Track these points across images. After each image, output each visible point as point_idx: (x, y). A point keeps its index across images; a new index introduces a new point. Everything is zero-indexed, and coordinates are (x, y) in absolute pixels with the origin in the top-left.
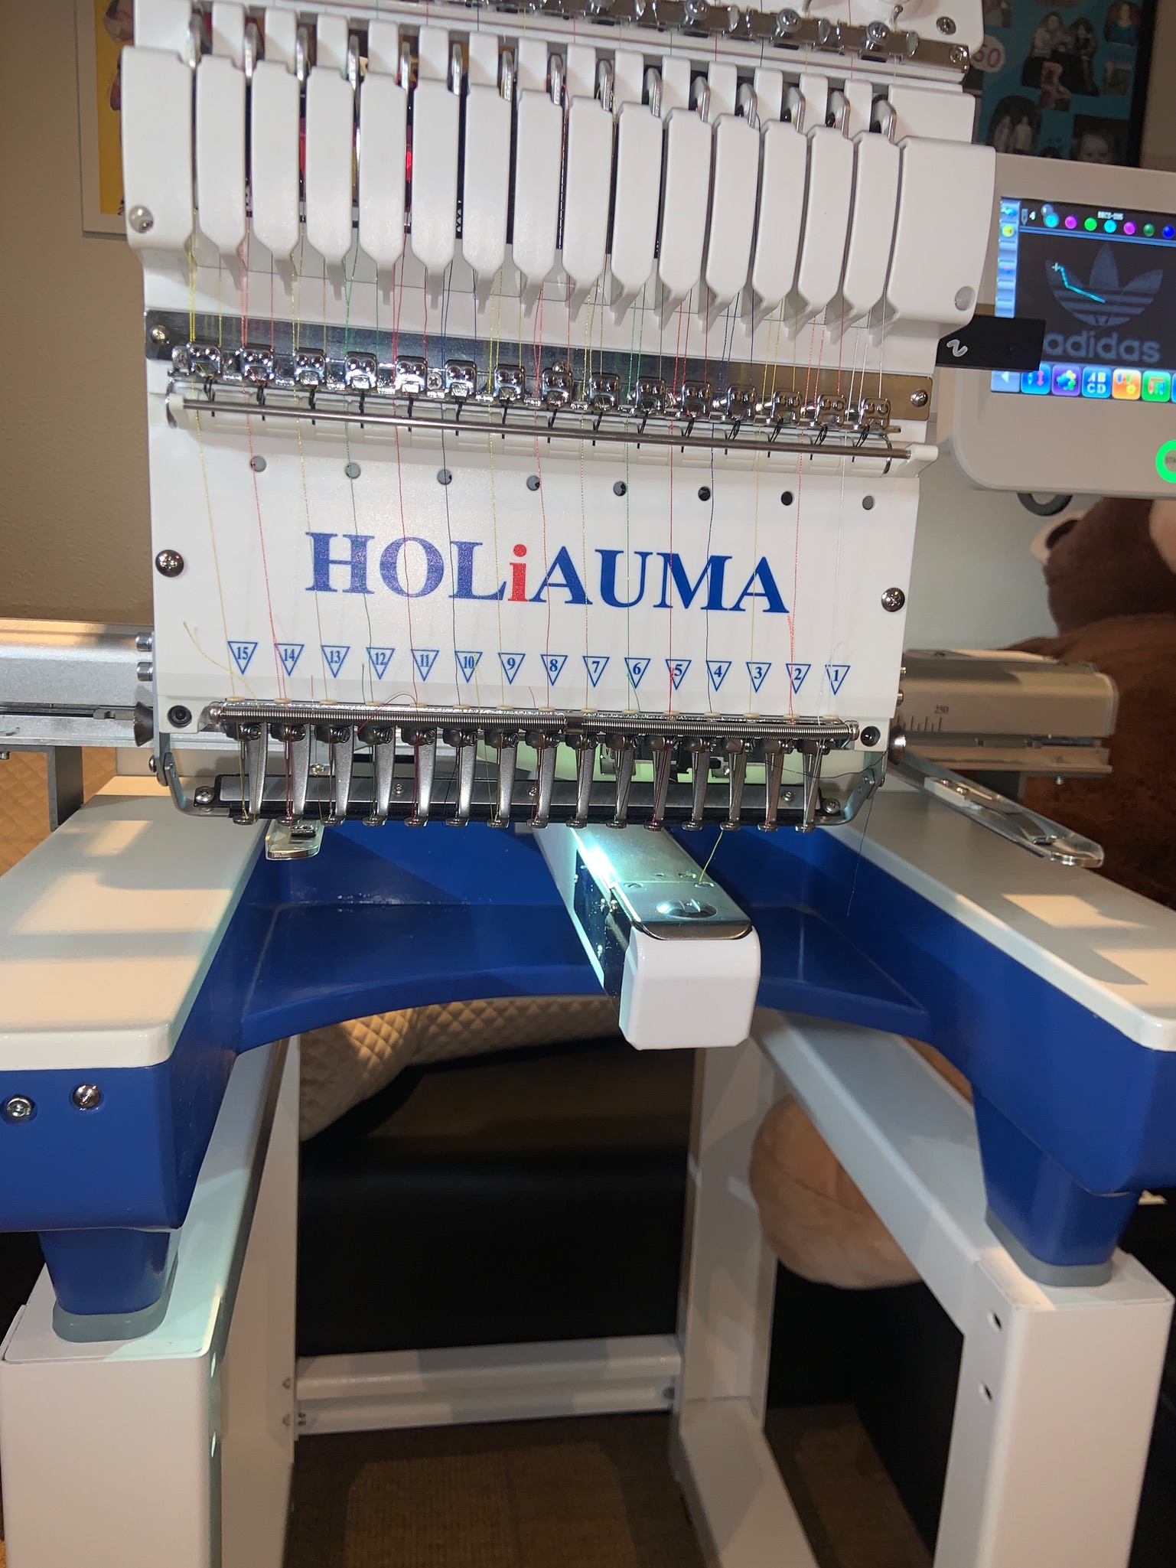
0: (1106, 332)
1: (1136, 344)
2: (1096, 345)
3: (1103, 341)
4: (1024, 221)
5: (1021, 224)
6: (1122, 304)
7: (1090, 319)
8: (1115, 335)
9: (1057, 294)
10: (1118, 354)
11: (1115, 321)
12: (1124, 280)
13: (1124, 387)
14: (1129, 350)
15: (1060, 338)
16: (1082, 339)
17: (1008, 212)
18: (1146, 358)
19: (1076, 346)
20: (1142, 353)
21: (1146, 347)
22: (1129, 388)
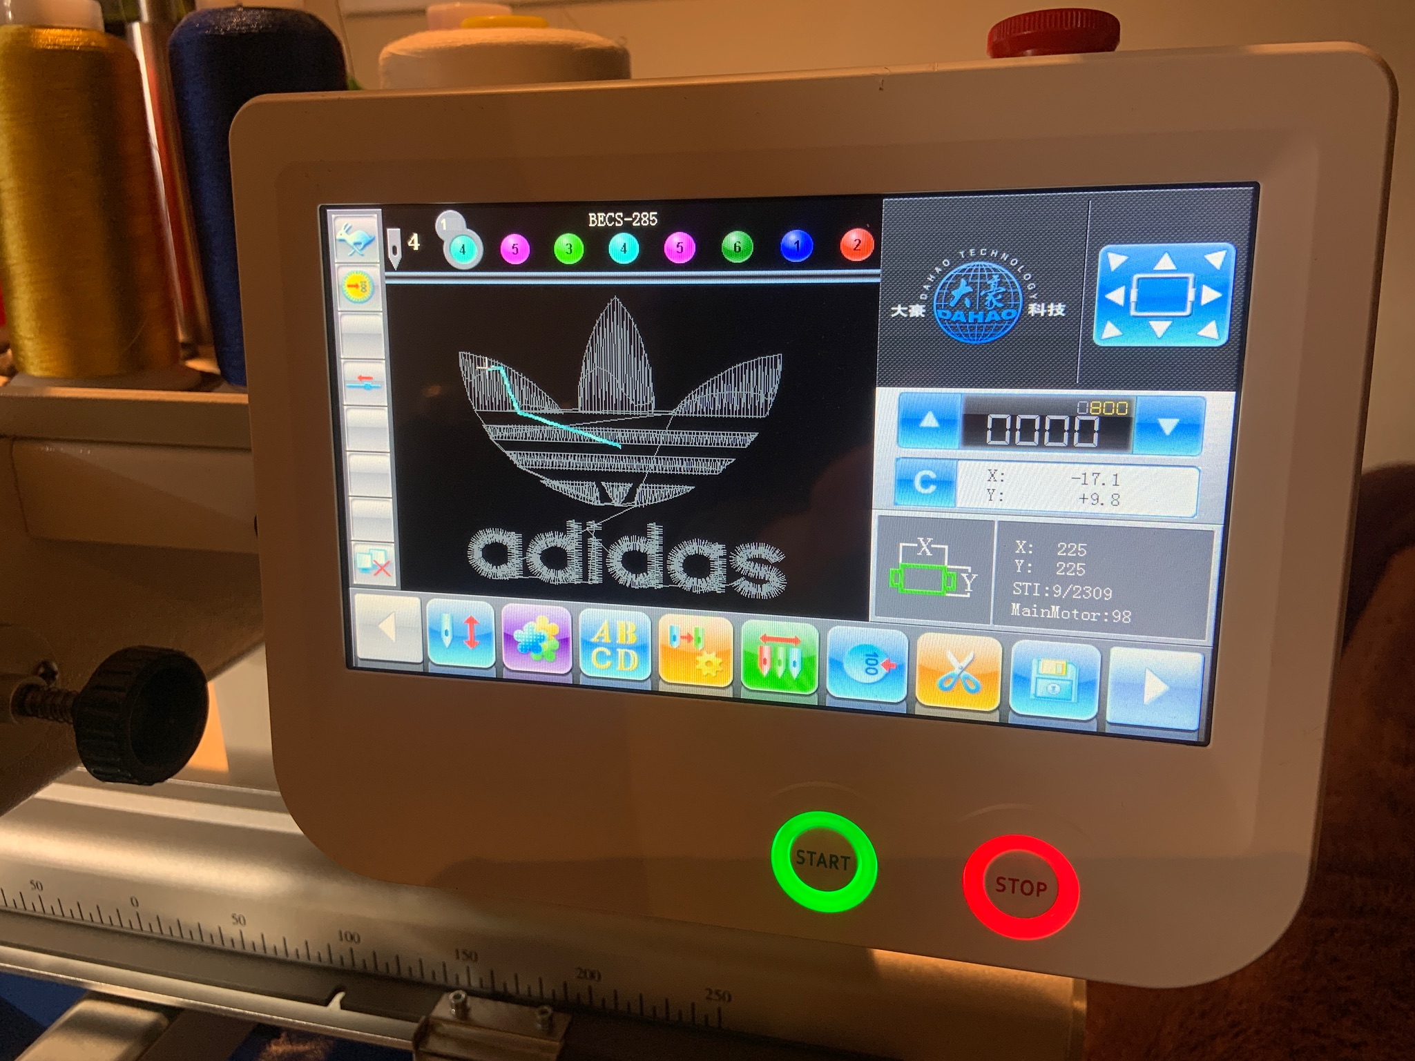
0: (634, 522)
1: (714, 551)
2: (605, 555)
3: (625, 545)
4: (395, 260)
5: (388, 266)
6: (668, 451)
7: (587, 493)
8: (655, 530)
9: (494, 432)
10: (667, 577)
11: (649, 495)
12: (668, 392)
13: (690, 658)
14: (698, 566)
15: (511, 540)
16: (569, 541)
17: (351, 239)
18: (744, 587)
19: (555, 558)
20: (732, 574)
21: (743, 557)
22: (702, 660)
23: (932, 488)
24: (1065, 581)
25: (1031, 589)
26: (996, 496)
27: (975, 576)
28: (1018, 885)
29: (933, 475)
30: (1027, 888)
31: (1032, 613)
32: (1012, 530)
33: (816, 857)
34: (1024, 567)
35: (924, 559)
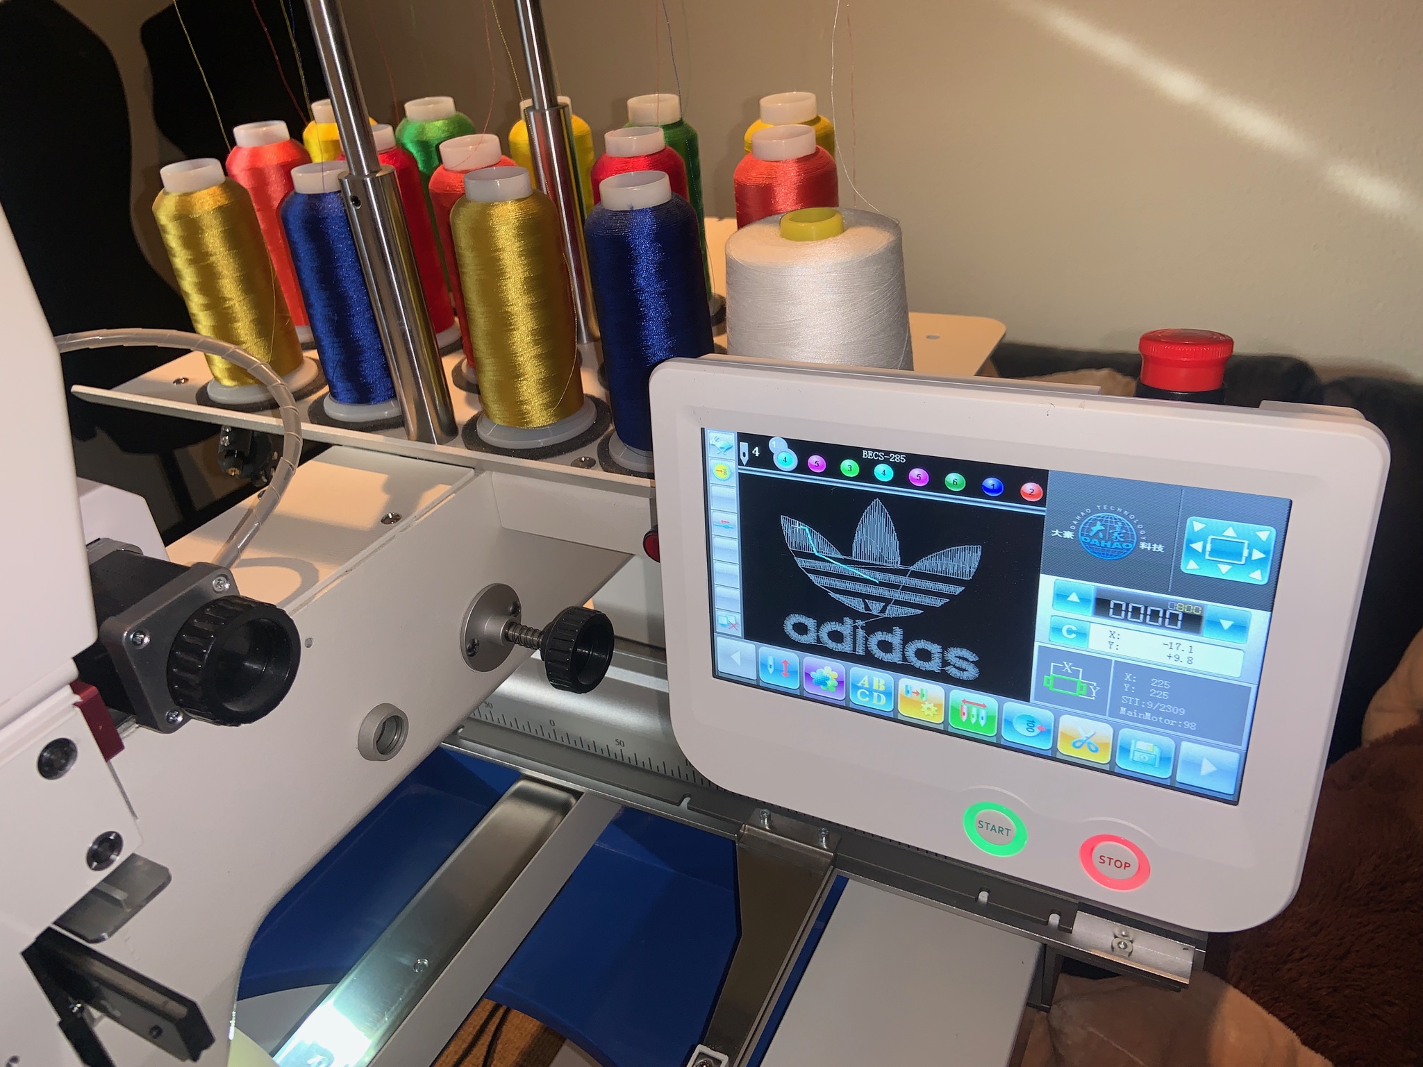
0: (886, 625)
1: (935, 649)
2: (867, 640)
3: (879, 636)
4: (745, 460)
5: (740, 463)
6: (906, 589)
7: (857, 604)
8: (898, 631)
9: (802, 563)
10: (904, 658)
11: (893, 611)
12: (910, 553)
13: (918, 704)
14: (924, 655)
15: (810, 623)
16: (846, 628)
17: (719, 445)
18: (952, 671)
19: (836, 636)
20: (945, 663)
21: (953, 654)
22: (925, 707)
23: (1074, 635)
24: (1155, 701)
25: (1134, 701)
26: (1114, 646)
27: (1098, 688)
28: (1113, 861)
29: (1074, 629)
30: (1118, 864)
31: (1133, 714)
32: (1123, 667)
33: (990, 827)
34: (1130, 689)
35: (1066, 674)
